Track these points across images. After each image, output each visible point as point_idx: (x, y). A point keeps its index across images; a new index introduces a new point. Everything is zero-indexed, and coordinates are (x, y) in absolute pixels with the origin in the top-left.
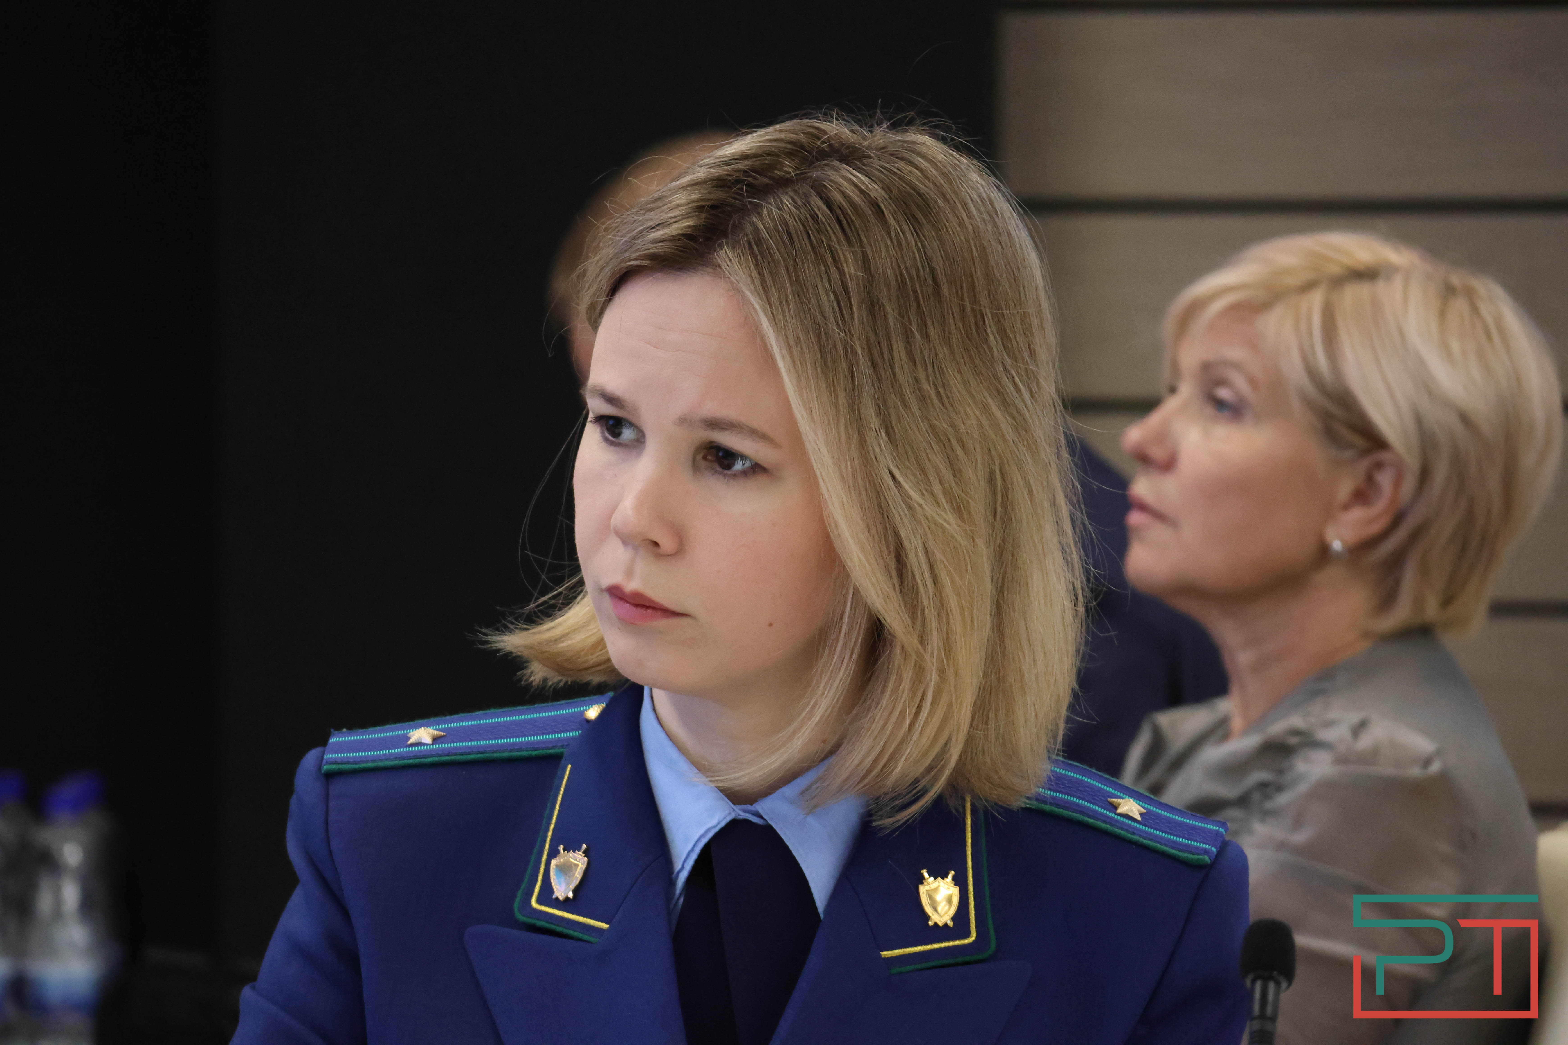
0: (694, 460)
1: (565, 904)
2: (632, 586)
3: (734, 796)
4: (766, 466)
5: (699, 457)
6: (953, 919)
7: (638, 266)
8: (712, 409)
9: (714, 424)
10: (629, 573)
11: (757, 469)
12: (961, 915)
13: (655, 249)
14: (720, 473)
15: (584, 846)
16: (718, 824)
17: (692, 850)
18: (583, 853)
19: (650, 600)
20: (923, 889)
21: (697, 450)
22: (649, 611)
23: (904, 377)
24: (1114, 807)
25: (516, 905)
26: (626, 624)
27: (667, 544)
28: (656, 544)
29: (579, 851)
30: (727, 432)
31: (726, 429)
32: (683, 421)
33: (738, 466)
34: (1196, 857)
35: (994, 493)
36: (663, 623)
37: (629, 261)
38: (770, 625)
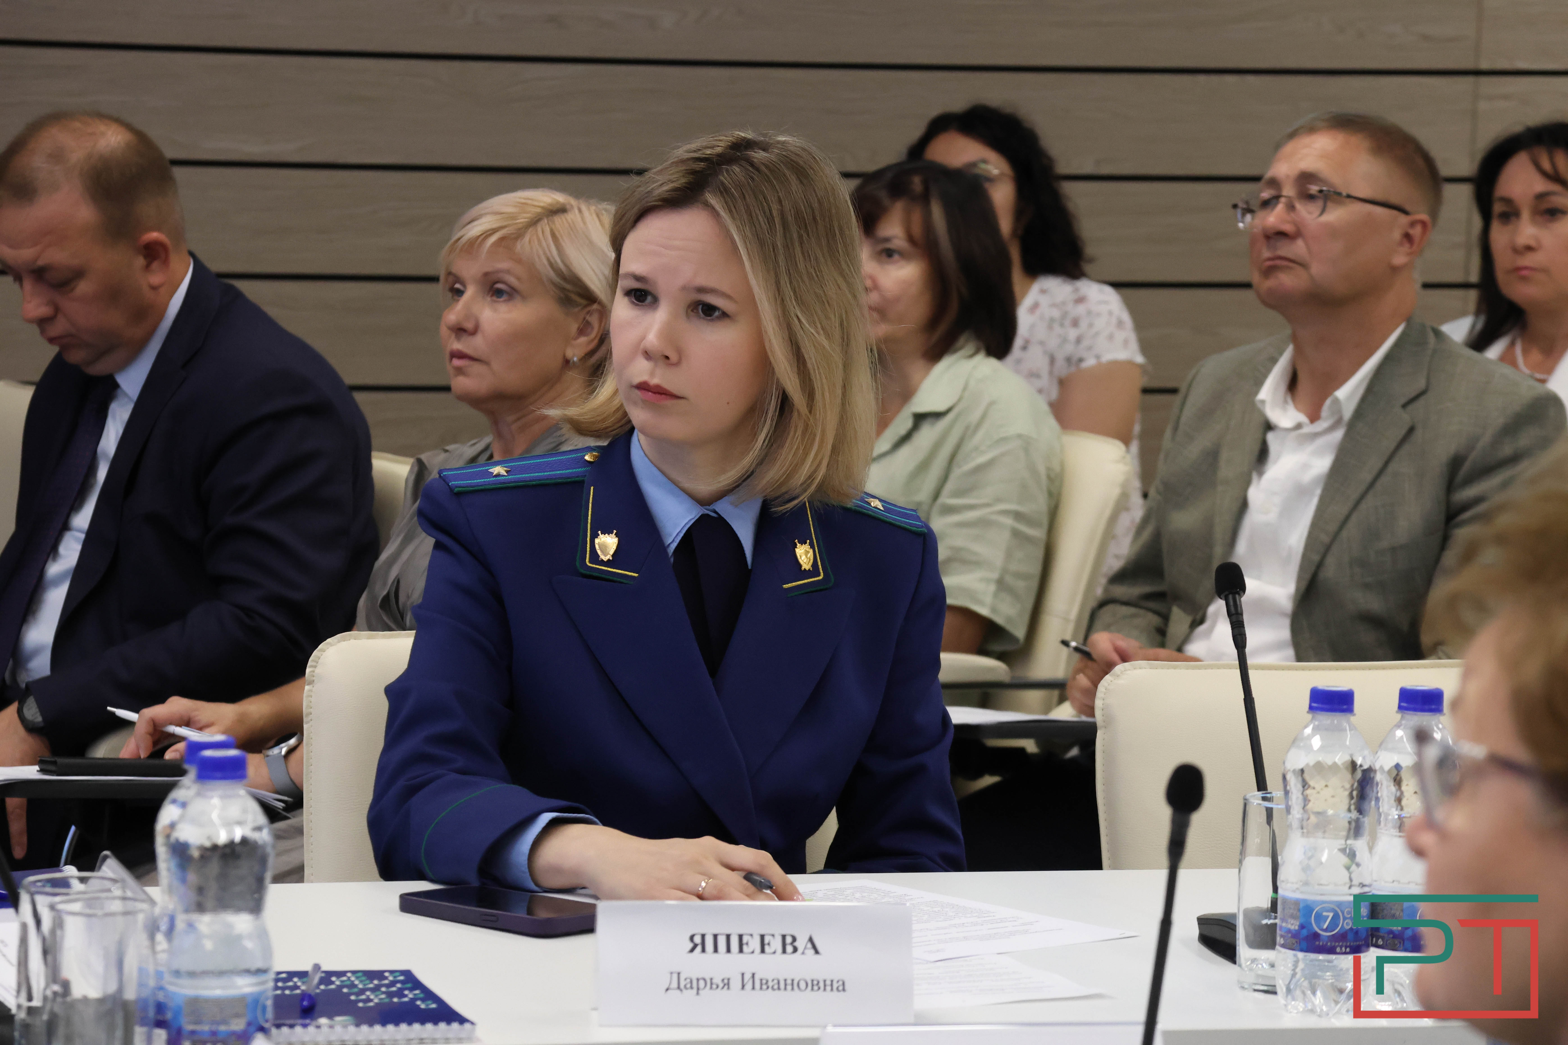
0: (687, 312)
1: (608, 563)
2: (655, 381)
3: (701, 502)
4: (728, 313)
5: (689, 311)
6: (812, 566)
7: (655, 205)
8: (702, 280)
9: (701, 290)
10: (652, 374)
11: (725, 315)
12: (815, 564)
13: (665, 196)
14: (703, 318)
15: (615, 531)
16: (695, 517)
17: (680, 531)
18: (615, 535)
19: (666, 390)
20: (797, 550)
21: (689, 306)
22: (663, 396)
23: (801, 265)
24: (869, 504)
25: (578, 564)
26: (646, 404)
27: (674, 357)
28: (667, 358)
29: (612, 534)
30: (709, 295)
31: (708, 293)
32: (684, 288)
33: (717, 314)
34: (920, 529)
35: (843, 333)
36: (670, 402)
37: (651, 202)
38: (728, 403)
